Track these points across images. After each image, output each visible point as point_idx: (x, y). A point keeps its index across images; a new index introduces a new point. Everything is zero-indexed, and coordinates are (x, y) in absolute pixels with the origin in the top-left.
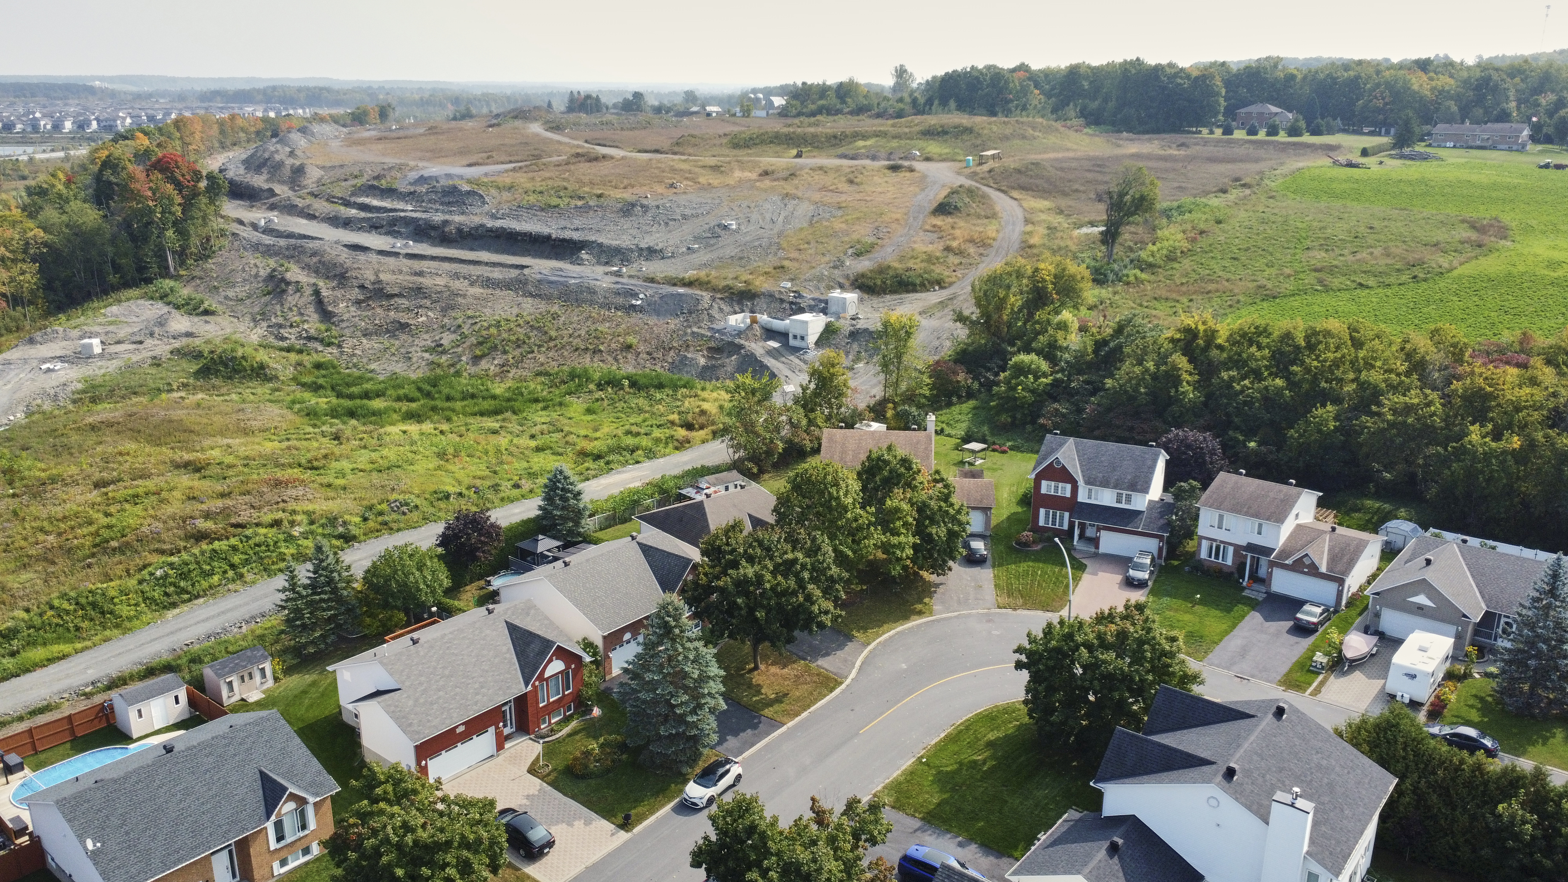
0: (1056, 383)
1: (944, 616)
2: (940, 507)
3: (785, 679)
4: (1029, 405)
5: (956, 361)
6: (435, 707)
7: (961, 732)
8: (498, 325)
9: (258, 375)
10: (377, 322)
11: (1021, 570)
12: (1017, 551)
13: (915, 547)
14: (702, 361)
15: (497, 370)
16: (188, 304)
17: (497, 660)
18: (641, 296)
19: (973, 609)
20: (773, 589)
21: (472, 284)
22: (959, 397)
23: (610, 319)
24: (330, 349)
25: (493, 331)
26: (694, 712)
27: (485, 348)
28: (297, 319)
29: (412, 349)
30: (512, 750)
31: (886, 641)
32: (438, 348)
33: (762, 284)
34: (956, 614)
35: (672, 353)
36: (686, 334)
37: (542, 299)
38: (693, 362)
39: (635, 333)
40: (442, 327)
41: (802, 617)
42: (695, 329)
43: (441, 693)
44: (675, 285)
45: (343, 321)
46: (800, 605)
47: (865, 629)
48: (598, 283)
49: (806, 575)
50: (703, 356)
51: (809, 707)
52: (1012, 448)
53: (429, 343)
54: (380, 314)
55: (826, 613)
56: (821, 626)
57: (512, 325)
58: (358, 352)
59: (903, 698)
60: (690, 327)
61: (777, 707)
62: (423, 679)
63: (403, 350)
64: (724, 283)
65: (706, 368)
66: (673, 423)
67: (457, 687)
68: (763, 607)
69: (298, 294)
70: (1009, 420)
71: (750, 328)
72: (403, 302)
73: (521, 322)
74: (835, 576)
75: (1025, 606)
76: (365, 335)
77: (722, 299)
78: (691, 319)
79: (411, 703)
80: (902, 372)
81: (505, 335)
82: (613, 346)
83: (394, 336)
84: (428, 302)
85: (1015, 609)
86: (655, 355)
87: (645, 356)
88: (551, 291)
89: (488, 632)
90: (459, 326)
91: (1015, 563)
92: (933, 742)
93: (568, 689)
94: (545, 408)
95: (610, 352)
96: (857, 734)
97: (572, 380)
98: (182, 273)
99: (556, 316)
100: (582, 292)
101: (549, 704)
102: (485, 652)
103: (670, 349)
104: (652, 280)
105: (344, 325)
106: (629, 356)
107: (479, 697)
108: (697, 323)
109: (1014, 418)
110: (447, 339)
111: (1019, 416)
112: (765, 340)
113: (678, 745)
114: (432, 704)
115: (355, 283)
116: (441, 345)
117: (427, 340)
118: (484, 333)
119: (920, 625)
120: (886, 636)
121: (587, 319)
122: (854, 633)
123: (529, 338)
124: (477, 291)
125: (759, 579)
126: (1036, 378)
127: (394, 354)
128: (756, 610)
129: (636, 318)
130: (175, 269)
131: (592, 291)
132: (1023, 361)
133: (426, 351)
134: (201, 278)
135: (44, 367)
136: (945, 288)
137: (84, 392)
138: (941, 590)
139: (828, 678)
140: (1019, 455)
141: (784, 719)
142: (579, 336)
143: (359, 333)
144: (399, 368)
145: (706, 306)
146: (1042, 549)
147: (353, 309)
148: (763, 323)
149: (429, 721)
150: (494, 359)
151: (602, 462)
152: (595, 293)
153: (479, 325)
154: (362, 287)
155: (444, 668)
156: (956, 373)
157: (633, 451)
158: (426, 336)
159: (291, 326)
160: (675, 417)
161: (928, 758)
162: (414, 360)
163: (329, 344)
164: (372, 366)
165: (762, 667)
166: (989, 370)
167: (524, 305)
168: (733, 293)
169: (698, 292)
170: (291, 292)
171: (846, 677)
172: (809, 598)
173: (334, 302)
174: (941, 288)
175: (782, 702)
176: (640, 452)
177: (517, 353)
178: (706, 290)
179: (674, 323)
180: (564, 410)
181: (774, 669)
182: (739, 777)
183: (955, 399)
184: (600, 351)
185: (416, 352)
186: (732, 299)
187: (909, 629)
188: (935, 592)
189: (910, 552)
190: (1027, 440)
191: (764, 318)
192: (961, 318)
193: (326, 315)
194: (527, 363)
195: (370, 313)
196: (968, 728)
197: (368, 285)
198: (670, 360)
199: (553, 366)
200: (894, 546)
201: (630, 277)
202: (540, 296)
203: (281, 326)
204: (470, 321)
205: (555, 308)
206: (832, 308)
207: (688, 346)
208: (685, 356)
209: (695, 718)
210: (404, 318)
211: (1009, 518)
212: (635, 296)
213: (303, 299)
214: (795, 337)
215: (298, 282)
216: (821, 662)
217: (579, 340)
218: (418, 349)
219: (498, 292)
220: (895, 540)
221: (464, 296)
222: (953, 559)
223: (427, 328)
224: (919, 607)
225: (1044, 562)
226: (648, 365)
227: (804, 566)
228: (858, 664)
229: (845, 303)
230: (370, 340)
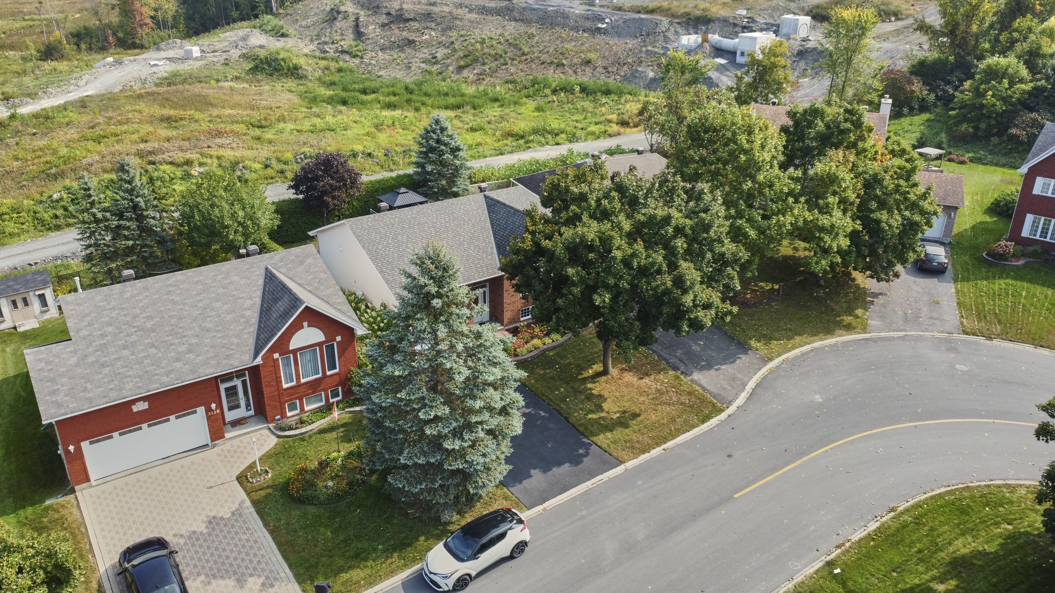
0: (1037, 92)
1: (883, 334)
2: (898, 186)
3: (642, 393)
4: (998, 114)
5: (912, 73)
6: (106, 370)
7: (905, 526)
8: (483, 42)
9: (292, 74)
10: (392, 39)
11: (996, 287)
12: (990, 264)
13: (853, 236)
14: (651, 74)
15: (475, 78)
16: (273, 30)
17: (228, 318)
18: (607, 20)
19: (926, 330)
20: (626, 262)
21: (471, 11)
22: (911, 109)
23: (576, 40)
24: (354, 60)
25: (478, 46)
26: (457, 434)
27: (468, 60)
28: (338, 38)
29: (413, 60)
30: (236, 442)
31: (796, 358)
32: (434, 60)
33: (717, 11)
34: (901, 334)
35: (625, 68)
36: (641, 51)
37: (524, 23)
38: (642, 76)
39: (596, 50)
40: (439, 43)
41: (666, 310)
42: (650, 48)
43: (126, 353)
44: (639, 12)
45: (369, 39)
46: (667, 292)
47: (767, 339)
48: (572, 10)
49: (680, 243)
50: (652, 70)
51: (665, 440)
52: (972, 160)
53: (427, 55)
54: (396, 33)
55: (707, 306)
56: (696, 325)
57: (494, 43)
58: (373, 62)
59: (811, 449)
60: (646, 46)
61: (618, 433)
62: (110, 329)
63: (406, 61)
64: (683, 11)
65: (653, 80)
66: (610, 121)
67: (153, 346)
68: (607, 287)
69: (345, 21)
70: (971, 130)
71: (700, 46)
72: (416, 25)
73: (502, 40)
74: (728, 256)
75: (1004, 336)
76: (381, 50)
77: (679, 23)
78: (648, 40)
79: (73, 360)
80: (851, 75)
81: (486, 50)
82: (575, 60)
83: (402, 51)
84: (433, 25)
85: (990, 338)
86: (610, 69)
87: (601, 70)
88: (532, 16)
89: (236, 279)
90: (453, 43)
91: (987, 279)
92: (856, 537)
93: (333, 367)
94: (501, 106)
95: (571, 66)
96: (731, 498)
97: (533, 86)
98: (281, 11)
99: (531, 36)
100: (557, 17)
101: (299, 385)
102: (218, 304)
103: (624, 64)
104: (620, 9)
105: (368, 42)
106: (587, 69)
107: (178, 365)
108: (653, 44)
109: (976, 128)
110: (441, 53)
111: (983, 126)
112: (713, 58)
113: (433, 481)
114: (103, 366)
115: (384, 11)
116: (436, 57)
117: (425, 53)
118: (470, 48)
119: (848, 343)
120: (797, 351)
121: (557, 39)
122: (753, 343)
123: (506, 53)
124: (473, 16)
125: (606, 241)
126: (1012, 83)
127: (399, 64)
128: (595, 292)
129: (600, 39)
130: (277, 10)
131: (565, 16)
132: (998, 64)
133: (424, 62)
134: (291, 15)
135: (152, 63)
136: (902, 19)
137: (166, 78)
138: (880, 301)
139: (703, 400)
140: (981, 167)
141: (623, 454)
142: (548, 52)
143: (378, 48)
144: (400, 75)
145: (664, 29)
146: (1025, 265)
147: (378, 30)
148: (713, 43)
149: (85, 390)
150: (474, 69)
151: (521, 142)
152: (568, 17)
153: (467, 42)
154: (388, 14)
155: (150, 318)
156: (910, 82)
157: (557, 135)
158: (426, 51)
159: (333, 43)
160: (614, 117)
161: (846, 567)
162: (413, 68)
163: (355, 56)
164: (381, 73)
165: (614, 372)
166: (948, 83)
167: (507, 28)
168: (690, 19)
169: (659, 18)
170: (340, 19)
171: (730, 403)
172: (679, 282)
173: (366, 25)
174: (898, 19)
175: (626, 426)
176: (563, 136)
177: (493, 65)
178: (666, 16)
179: (631, 43)
180: (518, 108)
181: (630, 377)
182: (521, 547)
183: (906, 110)
184: (563, 65)
185: (416, 62)
186: (688, 24)
187: (830, 346)
188: (872, 303)
189: (845, 243)
190: (992, 152)
191: (714, 38)
192: (923, 27)
193: (359, 34)
194: (501, 74)
195: (389, 33)
196: (918, 521)
197: (393, 13)
198: (623, 74)
199: (521, 77)
200: (822, 229)
201: (602, 6)
202: (522, 20)
203: (326, 43)
204: (462, 39)
205: (533, 30)
206: (784, 30)
207: (641, 62)
208: (637, 70)
209: (457, 445)
210: (412, 36)
211: (973, 228)
212: (602, 20)
213: (347, 24)
214: (742, 54)
215: (346, 12)
216: (696, 376)
217: (547, 55)
218: (418, 60)
219: (490, 17)
220: (825, 221)
221: (461, 20)
222: (903, 261)
223: (428, 44)
224: (848, 319)
225: (1031, 281)
226: (603, 77)
227: (679, 231)
228: (751, 385)
229: (796, 25)
230: (384, 53)
